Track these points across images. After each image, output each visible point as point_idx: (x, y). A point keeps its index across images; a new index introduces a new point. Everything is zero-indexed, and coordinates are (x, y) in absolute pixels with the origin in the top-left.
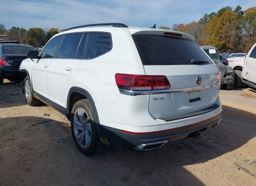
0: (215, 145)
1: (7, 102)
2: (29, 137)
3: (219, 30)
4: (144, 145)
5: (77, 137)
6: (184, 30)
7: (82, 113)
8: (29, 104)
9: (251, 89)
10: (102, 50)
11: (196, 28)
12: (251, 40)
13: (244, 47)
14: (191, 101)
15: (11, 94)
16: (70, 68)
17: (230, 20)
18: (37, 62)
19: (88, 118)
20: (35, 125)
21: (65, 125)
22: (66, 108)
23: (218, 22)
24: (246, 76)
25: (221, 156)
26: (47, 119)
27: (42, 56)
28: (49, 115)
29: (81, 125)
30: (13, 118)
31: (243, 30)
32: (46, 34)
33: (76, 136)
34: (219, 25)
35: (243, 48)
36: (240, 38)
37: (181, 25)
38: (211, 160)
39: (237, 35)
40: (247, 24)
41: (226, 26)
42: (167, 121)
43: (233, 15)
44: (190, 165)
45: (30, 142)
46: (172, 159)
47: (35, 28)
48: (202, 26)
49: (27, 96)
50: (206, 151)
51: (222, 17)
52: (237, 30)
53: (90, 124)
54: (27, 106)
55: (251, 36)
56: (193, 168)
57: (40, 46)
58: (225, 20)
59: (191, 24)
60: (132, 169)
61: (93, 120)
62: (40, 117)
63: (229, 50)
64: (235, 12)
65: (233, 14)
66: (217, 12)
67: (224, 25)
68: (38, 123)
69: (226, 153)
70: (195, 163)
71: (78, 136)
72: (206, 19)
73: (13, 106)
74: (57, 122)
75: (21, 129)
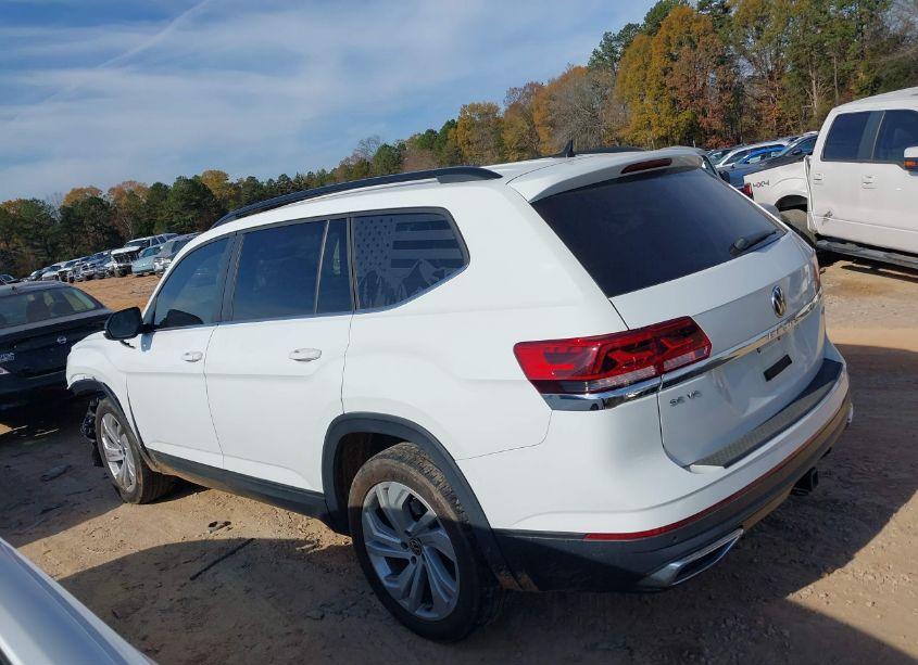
0: (846, 491)
1: (44, 511)
2: (201, 625)
3: (663, 79)
4: (676, 565)
5: (391, 585)
6: (545, 102)
7: (397, 501)
8: (132, 499)
9: (850, 263)
10: (427, 270)
11: (587, 88)
12: (773, 89)
13: (759, 118)
14: (770, 374)
15: (44, 479)
16: (309, 350)
17: (690, 40)
18: (146, 346)
19: (431, 512)
20: (200, 573)
21: (308, 549)
22: (321, 491)
23: (655, 52)
24: (826, 224)
25: (886, 527)
26: (229, 540)
27: (157, 323)
28: (227, 523)
29: (398, 541)
30: (103, 567)
31: (742, 62)
32: (58, 217)
33: (386, 583)
34: (657, 63)
35: (754, 122)
36: (738, 93)
37: (532, 85)
38: (863, 551)
39: (725, 83)
40: (750, 40)
41: (683, 60)
42: (727, 466)
43: (696, 21)
44: (808, 584)
45: (220, 645)
46: (737, 578)
47: (9, 204)
48: (604, 77)
49: (114, 474)
50: (830, 522)
51: (663, 34)
52: (721, 67)
53: (442, 532)
54: (126, 510)
55: (771, 78)
56: (822, 595)
57: (45, 264)
58: (674, 40)
59: (565, 78)
60: (628, 651)
61: (453, 516)
62: (196, 538)
63: (712, 141)
64: (702, 9)
65: (695, 16)
66: (641, 22)
67: (674, 59)
68: (205, 565)
69: (896, 511)
70: (819, 576)
71: (396, 582)
72: (612, 50)
73: (75, 524)
74: (270, 543)
75: (153, 603)
